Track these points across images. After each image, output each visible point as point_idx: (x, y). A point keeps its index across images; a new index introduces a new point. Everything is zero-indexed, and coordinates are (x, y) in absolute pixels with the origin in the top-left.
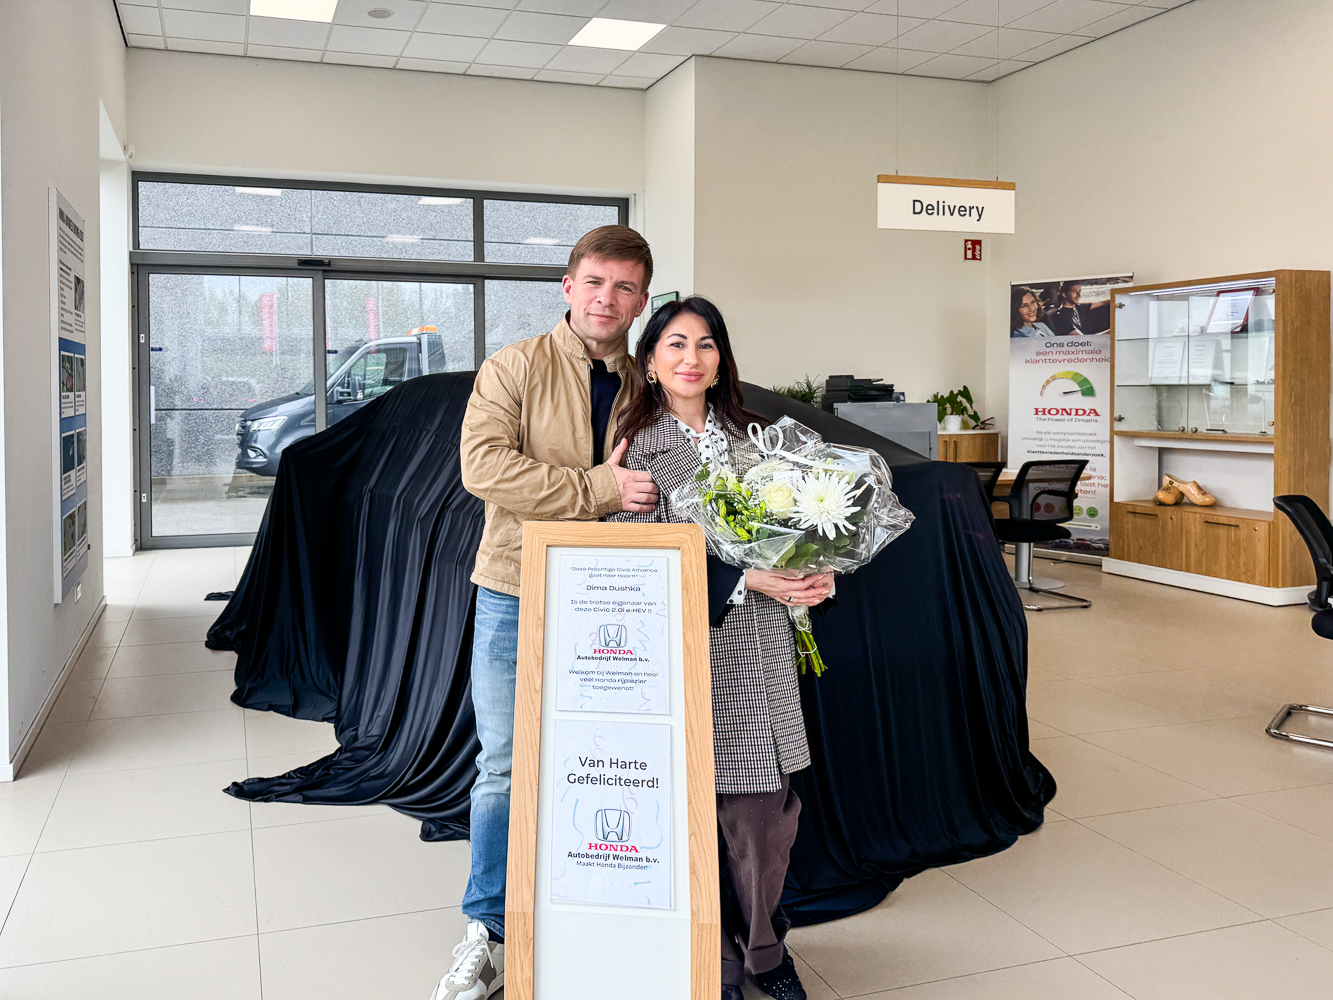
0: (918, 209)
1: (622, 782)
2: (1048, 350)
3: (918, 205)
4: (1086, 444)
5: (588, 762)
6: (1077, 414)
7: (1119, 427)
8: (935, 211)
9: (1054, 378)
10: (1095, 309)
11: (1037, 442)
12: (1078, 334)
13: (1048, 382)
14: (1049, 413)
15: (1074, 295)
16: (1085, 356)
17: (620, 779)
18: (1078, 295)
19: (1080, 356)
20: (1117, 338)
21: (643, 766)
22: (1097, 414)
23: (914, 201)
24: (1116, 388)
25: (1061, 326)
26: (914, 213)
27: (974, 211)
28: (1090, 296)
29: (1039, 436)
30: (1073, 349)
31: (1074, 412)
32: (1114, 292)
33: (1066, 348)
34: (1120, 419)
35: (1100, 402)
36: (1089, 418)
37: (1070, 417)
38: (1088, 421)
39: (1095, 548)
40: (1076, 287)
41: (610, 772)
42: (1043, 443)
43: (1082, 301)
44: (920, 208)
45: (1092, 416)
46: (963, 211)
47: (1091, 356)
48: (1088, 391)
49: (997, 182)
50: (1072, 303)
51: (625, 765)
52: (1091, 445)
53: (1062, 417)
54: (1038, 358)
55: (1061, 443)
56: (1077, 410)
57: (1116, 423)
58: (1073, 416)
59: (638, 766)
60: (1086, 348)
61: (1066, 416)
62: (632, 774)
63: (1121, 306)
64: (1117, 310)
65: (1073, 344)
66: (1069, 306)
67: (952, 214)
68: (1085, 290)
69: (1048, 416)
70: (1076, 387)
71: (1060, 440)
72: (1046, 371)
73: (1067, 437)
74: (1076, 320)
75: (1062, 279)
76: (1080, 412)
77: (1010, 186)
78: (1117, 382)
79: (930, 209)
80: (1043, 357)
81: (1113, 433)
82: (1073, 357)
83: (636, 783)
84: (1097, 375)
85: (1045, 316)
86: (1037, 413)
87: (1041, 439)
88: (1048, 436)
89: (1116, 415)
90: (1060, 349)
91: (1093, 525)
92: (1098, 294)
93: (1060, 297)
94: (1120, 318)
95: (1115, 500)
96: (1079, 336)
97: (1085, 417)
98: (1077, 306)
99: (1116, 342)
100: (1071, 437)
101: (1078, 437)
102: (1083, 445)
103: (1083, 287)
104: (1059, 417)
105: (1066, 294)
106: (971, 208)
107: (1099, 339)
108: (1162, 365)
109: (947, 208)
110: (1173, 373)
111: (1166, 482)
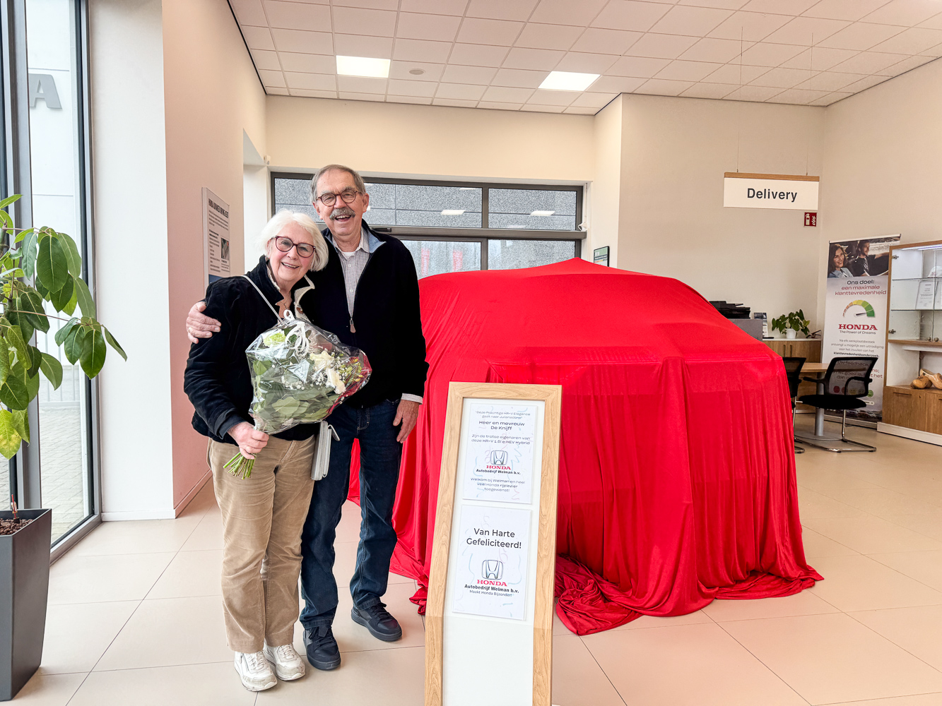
0: (751, 194)
1: (499, 544)
2: (849, 286)
3: (751, 192)
4: (868, 349)
5: (479, 532)
6: (863, 329)
7: (891, 337)
8: (763, 196)
9: (851, 305)
10: (877, 259)
11: (840, 347)
12: (866, 275)
13: (848, 307)
14: (847, 327)
15: (865, 249)
16: (870, 290)
17: (498, 542)
18: (868, 249)
19: (867, 290)
20: (892, 278)
21: (512, 535)
22: (875, 329)
23: (749, 189)
24: (890, 311)
25: (857, 270)
26: (749, 197)
27: (790, 196)
28: (875, 250)
29: (841, 343)
30: (863, 285)
31: (862, 327)
32: (892, 248)
33: (859, 285)
34: (893, 332)
35: (879, 320)
36: (870, 331)
37: (859, 330)
38: (870, 333)
39: (870, 417)
40: (867, 244)
41: (493, 538)
42: (843, 347)
43: (870, 253)
44: (752, 193)
45: (873, 330)
46: (782, 195)
47: (873, 290)
48: (871, 314)
49: (807, 176)
50: (864, 254)
51: (501, 534)
52: (872, 349)
53: (855, 330)
54: (843, 291)
55: (855, 348)
56: (864, 326)
57: (889, 335)
58: (861, 330)
59: (509, 535)
60: (871, 285)
61: (857, 330)
62: (505, 539)
63: (896, 258)
64: (893, 260)
65: (863, 282)
66: (862, 257)
67: (774, 198)
68: (872, 246)
69: (847, 329)
70: (863, 310)
71: (853, 346)
72: (847, 299)
73: (857, 343)
74: (866, 266)
75: (859, 238)
76: (866, 327)
77: (816, 179)
78: (891, 308)
79: (759, 195)
80: (845, 291)
81: (887, 341)
82: (863, 290)
83: (507, 545)
84: (878, 303)
85: (848, 264)
86: (840, 328)
87: (842, 345)
88: (846, 343)
89: (890, 329)
90: (856, 286)
91: (870, 402)
92: (879, 249)
93: (857, 251)
94: (895, 265)
95: (887, 385)
96: (867, 277)
97: (868, 331)
98: (867, 257)
99: (892, 281)
100: (859, 344)
101: (862, 344)
102: (866, 349)
103: (871, 244)
104: (853, 330)
105: (861, 248)
106: (788, 194)
107: (880, 279)
108: (923, 297)
109: (771, 194)
110: (930, 302)
111: (921, 373)
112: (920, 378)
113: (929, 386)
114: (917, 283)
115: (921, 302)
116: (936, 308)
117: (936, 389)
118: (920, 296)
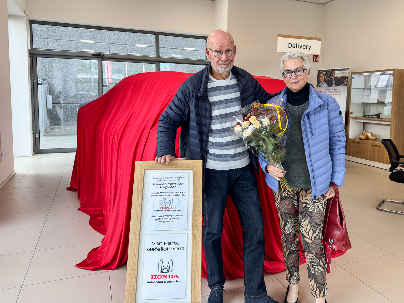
0: (290, 46)
2: (326, 91)
3: (290, 44)
7: (351, 116)
8: (296, 47)
10: (339, 78)
15: (334, 74)
16: (335, 93)
27: (308, 47)
30: (332, 91)
34: (352, 113)
46: (304, 47)
47: (337, 93)
49: (315, 38)
60: (336, 91)
63: (354, 78)
64: (352, 79)
65: (333, 89)
66: (332, 77)
67: (301, 48)
74: (334, 82)
77: (320, 39)
78: (351, 102)
79: (294, 46)
81: (349, 117)
85: (326, 81)
90: (329, 91)
92: (339, 74)
94: (353, 82)
95: (349, 138)
96: (334, 87)
98: (334, 77)
99: (351, 89)
105: (331, 73)
108: (365, 97)
109: (299, 46)
110: (368, 99)
111: (364, 132)
112: (363, 134)
113: (367, 138)
114: (362, 90)
115: (364, 99)
116: (371, 102)
117: (370, 139)
118: (363, 96)
